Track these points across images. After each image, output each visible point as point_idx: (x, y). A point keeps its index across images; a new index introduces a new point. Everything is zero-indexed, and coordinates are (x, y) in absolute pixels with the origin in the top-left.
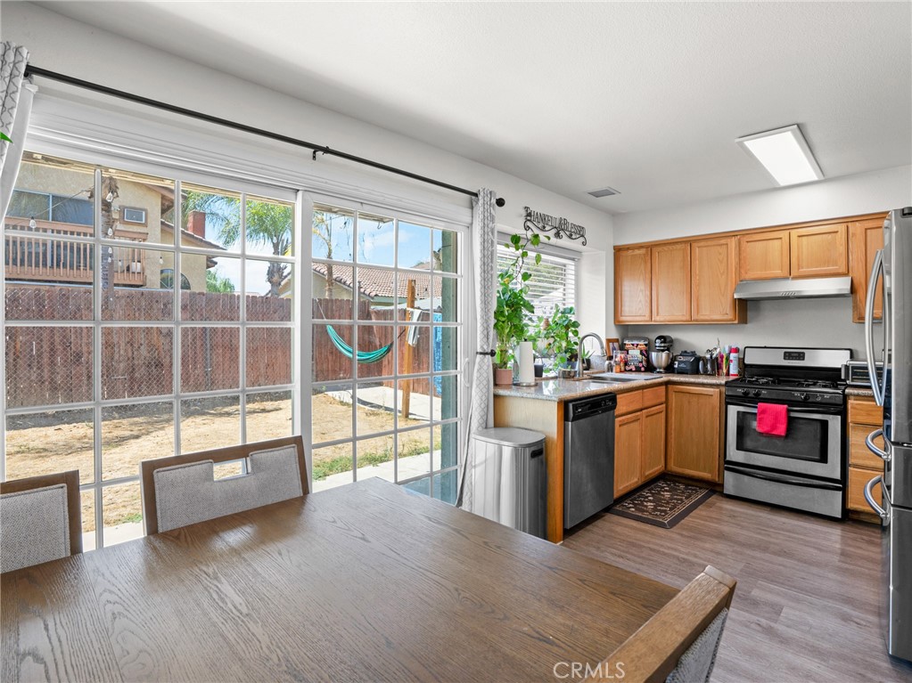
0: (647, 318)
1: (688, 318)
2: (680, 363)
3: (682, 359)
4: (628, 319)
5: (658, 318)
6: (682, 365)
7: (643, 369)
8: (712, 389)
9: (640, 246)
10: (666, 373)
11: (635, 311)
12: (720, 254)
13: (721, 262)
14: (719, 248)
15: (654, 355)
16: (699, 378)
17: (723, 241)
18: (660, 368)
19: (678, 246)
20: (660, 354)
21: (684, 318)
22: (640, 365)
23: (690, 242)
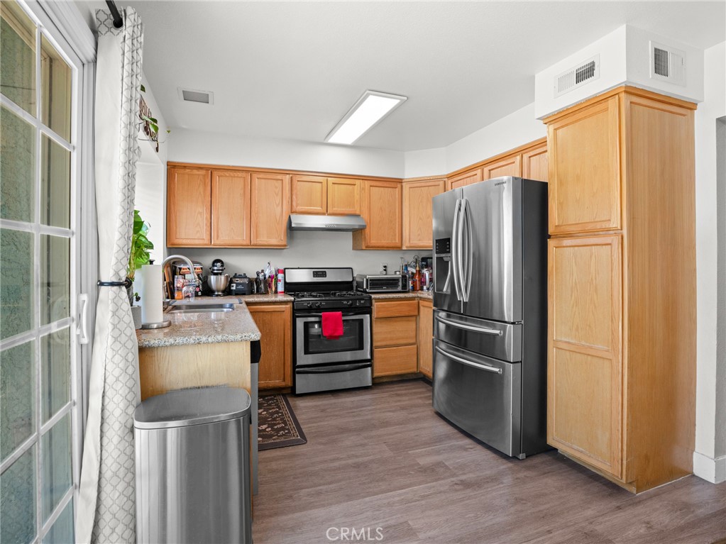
0: (206, 241)
1: (248, 243)
2: (237, 285)
3: (240, 281)
4: (184, 242)
5: (218, 242)
6: (240, 287)
7: (200, 293)
8: (284, 306)
9: (199, 167)
10: (224, 295)
11: (192, 234)
12: (276, 187)
13: (277, 195)
14: (275, 181)
15: (213, 278)
16: (254, 298)
17: (279, 177)
18: (218, 291)
19: (240, 174)
20: (219, 276)
21: (244, 243)
22: (198, 290)
23: (251, 172)
